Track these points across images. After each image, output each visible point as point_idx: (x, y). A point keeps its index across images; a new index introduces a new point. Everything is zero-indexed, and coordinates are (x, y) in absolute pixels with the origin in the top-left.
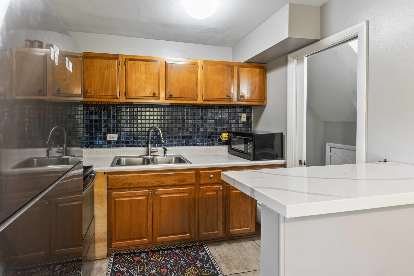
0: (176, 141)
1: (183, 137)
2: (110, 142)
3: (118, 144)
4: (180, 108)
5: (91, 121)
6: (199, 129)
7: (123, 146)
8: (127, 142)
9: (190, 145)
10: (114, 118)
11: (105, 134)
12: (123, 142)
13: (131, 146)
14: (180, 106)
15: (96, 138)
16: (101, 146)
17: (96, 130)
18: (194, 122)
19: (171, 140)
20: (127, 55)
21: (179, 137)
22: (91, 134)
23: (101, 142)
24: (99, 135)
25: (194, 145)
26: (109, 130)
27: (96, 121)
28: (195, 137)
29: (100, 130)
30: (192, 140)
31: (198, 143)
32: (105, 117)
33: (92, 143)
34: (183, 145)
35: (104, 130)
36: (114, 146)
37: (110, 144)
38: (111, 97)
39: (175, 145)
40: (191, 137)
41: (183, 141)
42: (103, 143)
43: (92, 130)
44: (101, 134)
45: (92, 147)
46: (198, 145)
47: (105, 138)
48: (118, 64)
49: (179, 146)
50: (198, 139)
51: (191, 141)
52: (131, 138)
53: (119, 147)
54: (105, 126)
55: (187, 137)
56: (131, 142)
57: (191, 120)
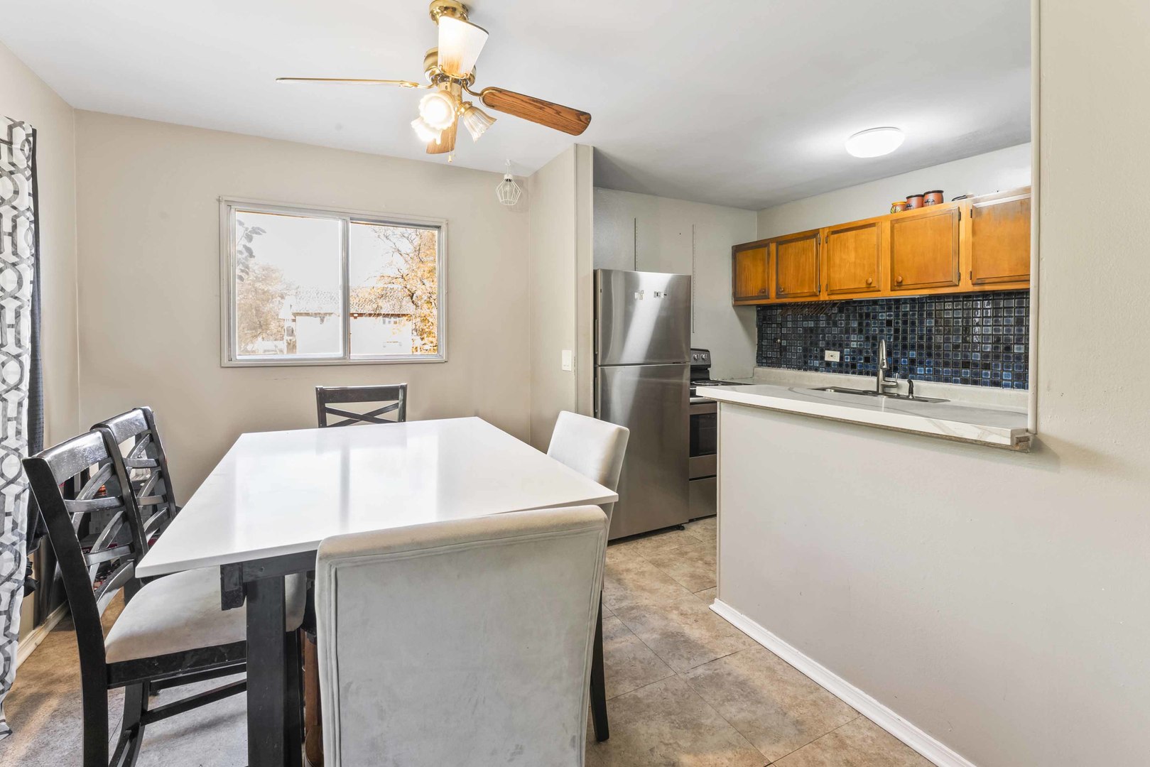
0: (947, 372)
1: (966, 365)
2: (828, 364)
3: (841, 368)
4: (960, 301)
5: (805, 329)
6: (1008, 349)
7: (847, 372)
8: (854, 366)
9: (985, 384)
10: (835, 324)
11: (822, 351)
12: (847, 365)
13: (861, 373)
14: (970, 296)
15: (811, 356)
16: (816, 370)
17: (811, 343)
18: (995, 330)
19: (937, 368)
20: (829, 227)
21: (956, 364)
22: (805, 350)
23: (817, 363)
24: (815, 352)
25: (996, 384)
26: (828, 344)
27: (811, 330)
28: (997, 366)
29: (817, 344)
30: (989, 372)
31: (1006, 380)
32: (822, 324)
33: (806, 363)
34: (965, 381)
35: (822, 344)
36: (834, 371)
37: (829, 367)
38: (808, 294)
39: (947, 380)
40: (987, 367)
41: (967, 373)
42: (820, 364)
43: (805, 344)
44: (817, 350)
45: (805, 370)
46: (1006, 386)
47: (822, 358)
48: (818, 244)
49: (956, 382)
50: (1006, 371)
51: (986, 374)
52: (860, 359)
53: (841, 372)
54: (824, 337)
55: (976, 365)
56: (861, 366)
57: (988, 326)
